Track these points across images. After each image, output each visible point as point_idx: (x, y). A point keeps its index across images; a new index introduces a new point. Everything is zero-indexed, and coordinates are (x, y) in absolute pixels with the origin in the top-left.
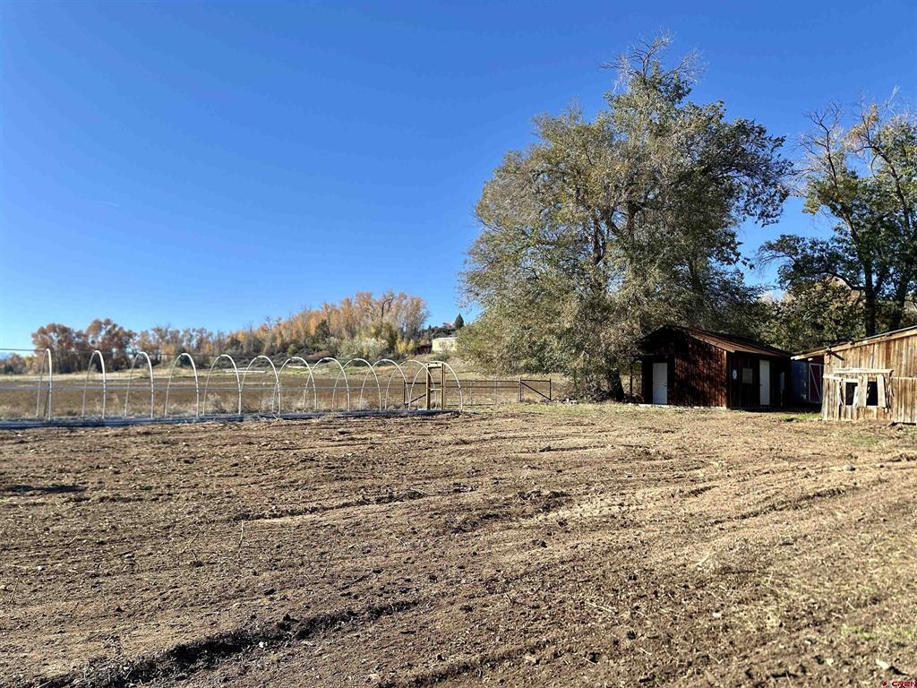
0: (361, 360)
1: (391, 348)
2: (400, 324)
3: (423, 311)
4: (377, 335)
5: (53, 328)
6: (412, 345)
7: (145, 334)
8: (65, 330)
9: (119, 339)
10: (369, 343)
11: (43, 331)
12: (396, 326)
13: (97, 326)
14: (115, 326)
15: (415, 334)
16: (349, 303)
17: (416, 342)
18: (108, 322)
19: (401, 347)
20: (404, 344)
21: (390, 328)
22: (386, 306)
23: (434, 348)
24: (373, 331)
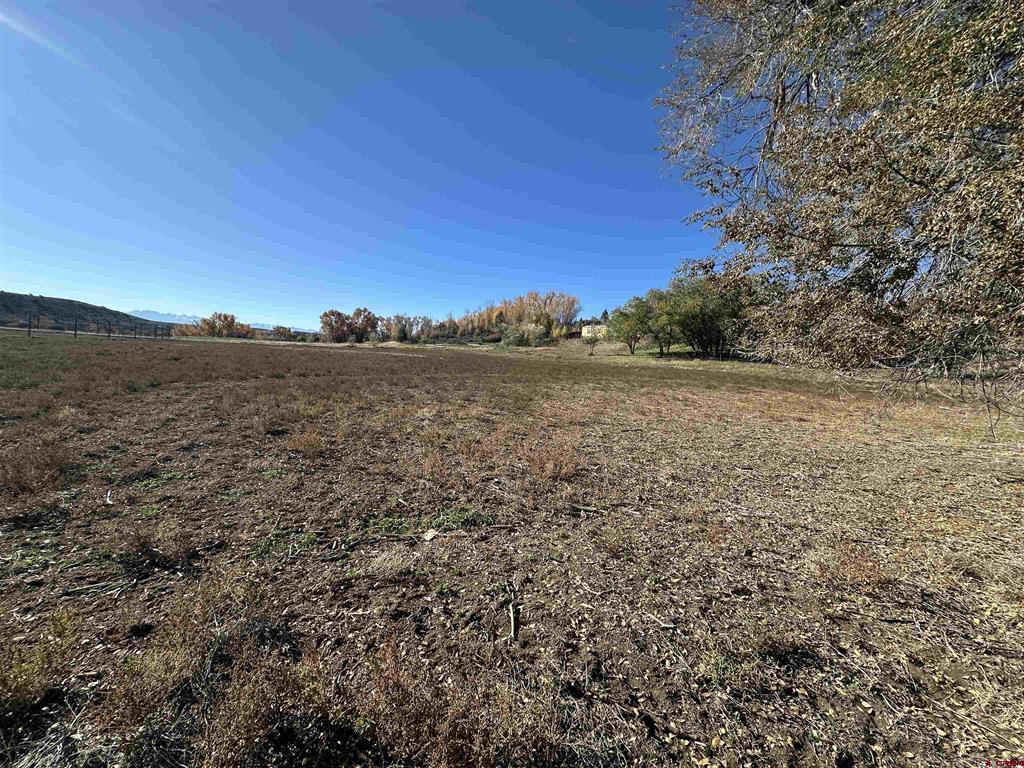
0: (522, 341)
1: (548, 333)
2: (558, 314)
3: (576, 306)
4: (537, 322)
5: (333, 313)
6: (564, 330)
7: (389, 320)
8: (339, 314)
9: (372, 322)
10: (530, 328)
11: (326, 315)
12: (554, 316)
13: (358, 313)
14: (370, 313)
15: (569, 324)
16: (521, 300)
17: (568, 329)
18: (365, 310)
19: (555, 332)
20: (558, 330)
21: (548, 316)
22: (548, 301)
23: (583, 334)
24: (534, 318)
